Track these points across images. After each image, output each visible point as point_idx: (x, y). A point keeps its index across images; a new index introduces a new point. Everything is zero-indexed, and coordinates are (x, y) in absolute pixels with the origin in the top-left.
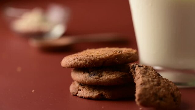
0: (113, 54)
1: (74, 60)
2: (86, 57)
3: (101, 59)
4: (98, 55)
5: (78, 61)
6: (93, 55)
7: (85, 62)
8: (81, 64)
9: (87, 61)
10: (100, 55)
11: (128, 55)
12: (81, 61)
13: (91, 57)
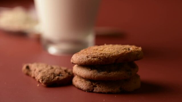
0: (124, 52)
1: (88, 57)
2: (100, 54)
3: (114, 57)
4: (111, 53)
5: (92, 59)
6: (106, 53)
7: (99, 59)
8: (95, 61)
9: (101, 59)
10: (113, 53)
11: (137, 53)
12: (95, 59)
13: (104, 55)
